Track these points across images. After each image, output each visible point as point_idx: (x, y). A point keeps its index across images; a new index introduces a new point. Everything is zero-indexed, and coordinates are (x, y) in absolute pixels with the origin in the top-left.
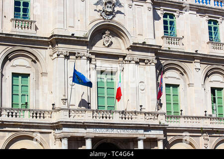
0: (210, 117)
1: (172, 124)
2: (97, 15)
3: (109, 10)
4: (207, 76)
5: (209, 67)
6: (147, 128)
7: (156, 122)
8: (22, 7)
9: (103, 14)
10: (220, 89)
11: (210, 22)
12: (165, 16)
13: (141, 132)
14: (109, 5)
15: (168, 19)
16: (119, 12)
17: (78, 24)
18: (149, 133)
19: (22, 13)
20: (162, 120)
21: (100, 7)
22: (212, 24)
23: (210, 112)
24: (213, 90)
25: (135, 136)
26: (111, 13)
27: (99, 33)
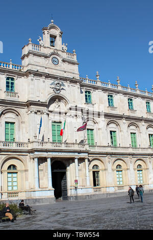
0: (110, 147)
1: (92, 150)
2: (52, 90)
3: (58, 88)
4: (108, 124)
5: (109, 120)
6: (79, 152)
7: (84, 149)
8: (10, 85)
9: (55, 90)
10: (115, 132)
11: (109, 96)
12: (86, 92)
13: (77, 154)
14: (58, 85)
15: (87, 94)
16: (63, 89)
17: (42, 95)
18: (80, 154)
19: (10, 88)
20: (87, 148)
21: (53, 86)
22: (110, 97)
23: (110, 144)
24: (111, 132)
25: (73, 157)
26: (59, 90)
27: (53, 100)
